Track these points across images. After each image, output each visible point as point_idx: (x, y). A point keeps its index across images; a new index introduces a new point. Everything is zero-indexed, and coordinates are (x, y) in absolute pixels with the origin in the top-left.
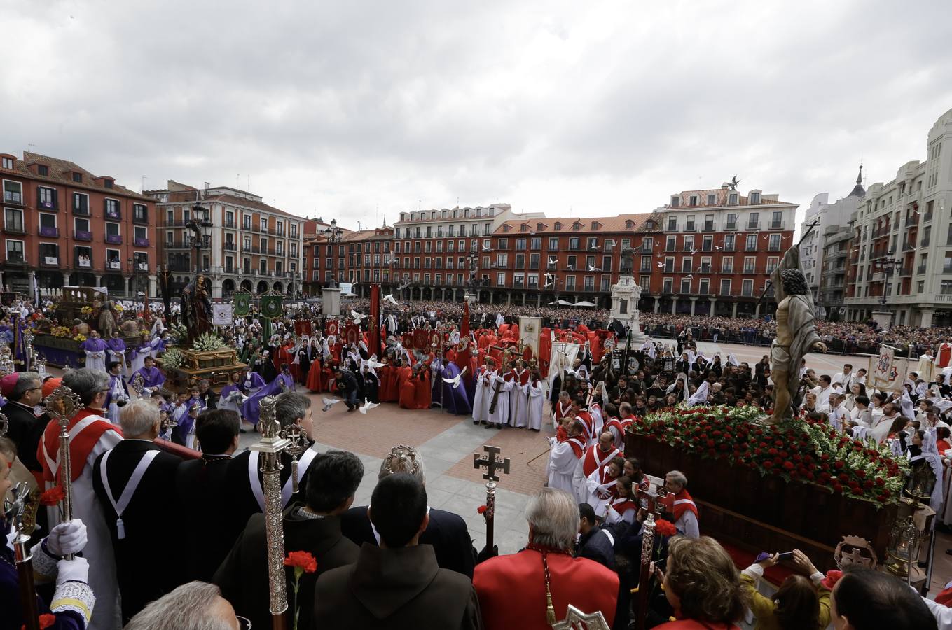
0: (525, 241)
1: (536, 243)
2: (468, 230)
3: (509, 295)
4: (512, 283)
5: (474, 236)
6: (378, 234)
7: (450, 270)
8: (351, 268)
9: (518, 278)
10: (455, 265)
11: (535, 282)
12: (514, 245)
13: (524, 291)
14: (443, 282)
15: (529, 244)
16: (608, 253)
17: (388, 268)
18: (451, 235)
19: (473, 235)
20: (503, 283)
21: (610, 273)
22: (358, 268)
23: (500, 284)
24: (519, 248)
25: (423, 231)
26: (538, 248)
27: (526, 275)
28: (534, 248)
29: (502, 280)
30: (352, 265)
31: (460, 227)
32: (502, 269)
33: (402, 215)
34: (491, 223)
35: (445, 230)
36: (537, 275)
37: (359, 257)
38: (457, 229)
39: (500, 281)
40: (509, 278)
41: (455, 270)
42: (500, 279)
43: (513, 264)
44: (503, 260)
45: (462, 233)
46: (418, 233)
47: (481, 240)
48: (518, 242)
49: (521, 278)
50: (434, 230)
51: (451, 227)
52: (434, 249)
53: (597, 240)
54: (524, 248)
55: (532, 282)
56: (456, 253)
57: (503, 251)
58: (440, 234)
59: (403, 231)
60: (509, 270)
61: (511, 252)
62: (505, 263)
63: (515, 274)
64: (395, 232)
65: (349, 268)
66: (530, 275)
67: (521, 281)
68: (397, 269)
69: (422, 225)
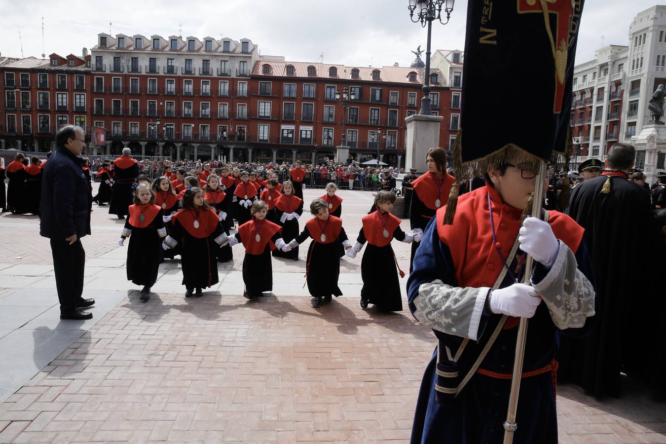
0: (294, 87)
1: (310, 90)
2: (215, 67)
3: (275, 153)
4: (278, 138)
5: (224, 76)
6: (56, 62)
7: (188, 119)
8: (10, 112)
9: (285, 132)
10: (196, 112)
11: (309, 136)
12: (281, 91)
13: (295, 147)
14: (178, 135)
15: (300, 91)
16: (394, 105)
17: (84, 113)
18: (188, 72)
19: (222, 74)
20: (266, 138)
21: (396, 128)
22: (24, 112)
23: (261, 138)
24: (286, 95)
25: (144, 64)
26: (312, 96)
27: (297, 128)
28: (306, 96)
29: (264, 132)
30: (11, 105)
31: (202, 62)
32: (264, 120)
33: (103, 39)
34: (248, 60)
35: (179, 65)
36: (311, 128)
37: (25, 96)
38: (197, 65)
39: (261, 135)
40: (275, 131)
41: (196, 118)
42: (261, 132)
43: (280, 114)
44: (265, 108)
45: (206, 71)
46: (135, 68)
47: (233, 82)
48: (286, 87)
49: (292, 132)
50: (161, 64)
51: (188, 61)
52: (162, 88)
53: (381, 91)
54: (294, 95)
55: (304, 136)
56: (197, 96)
57: (265, 97)
58: (171, 69)
59: (108, 62)
60: (275, 121)
61: (276, 98)
62: (268, 114)
63: (283, 127)
64: (93, 61)
65: (6, 111)
66: (302, 128)
67: (290, 136)
68: (99, 115)
69: (142, 55)
